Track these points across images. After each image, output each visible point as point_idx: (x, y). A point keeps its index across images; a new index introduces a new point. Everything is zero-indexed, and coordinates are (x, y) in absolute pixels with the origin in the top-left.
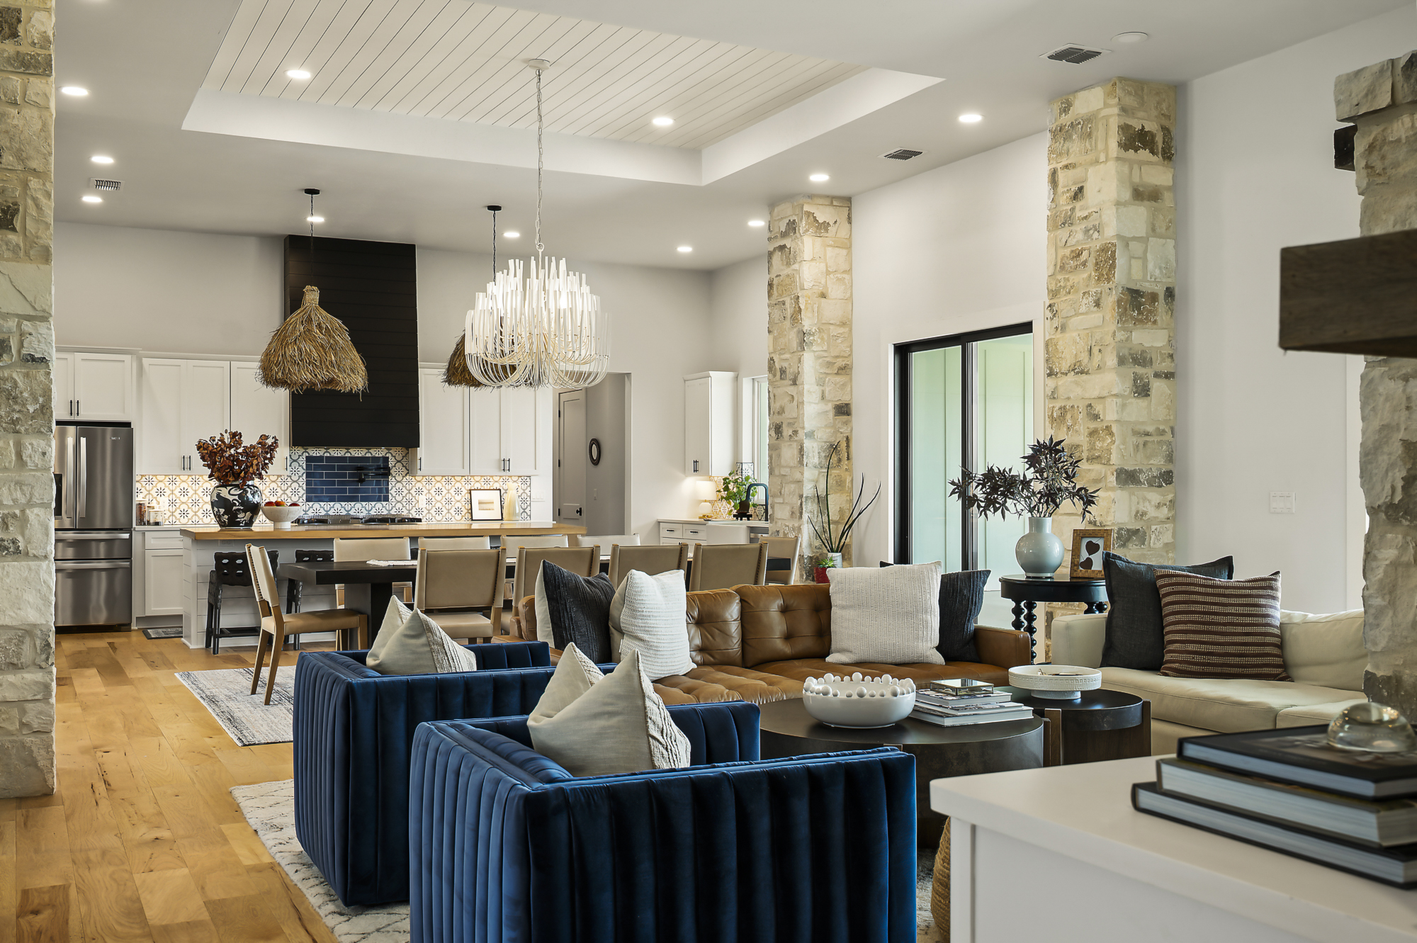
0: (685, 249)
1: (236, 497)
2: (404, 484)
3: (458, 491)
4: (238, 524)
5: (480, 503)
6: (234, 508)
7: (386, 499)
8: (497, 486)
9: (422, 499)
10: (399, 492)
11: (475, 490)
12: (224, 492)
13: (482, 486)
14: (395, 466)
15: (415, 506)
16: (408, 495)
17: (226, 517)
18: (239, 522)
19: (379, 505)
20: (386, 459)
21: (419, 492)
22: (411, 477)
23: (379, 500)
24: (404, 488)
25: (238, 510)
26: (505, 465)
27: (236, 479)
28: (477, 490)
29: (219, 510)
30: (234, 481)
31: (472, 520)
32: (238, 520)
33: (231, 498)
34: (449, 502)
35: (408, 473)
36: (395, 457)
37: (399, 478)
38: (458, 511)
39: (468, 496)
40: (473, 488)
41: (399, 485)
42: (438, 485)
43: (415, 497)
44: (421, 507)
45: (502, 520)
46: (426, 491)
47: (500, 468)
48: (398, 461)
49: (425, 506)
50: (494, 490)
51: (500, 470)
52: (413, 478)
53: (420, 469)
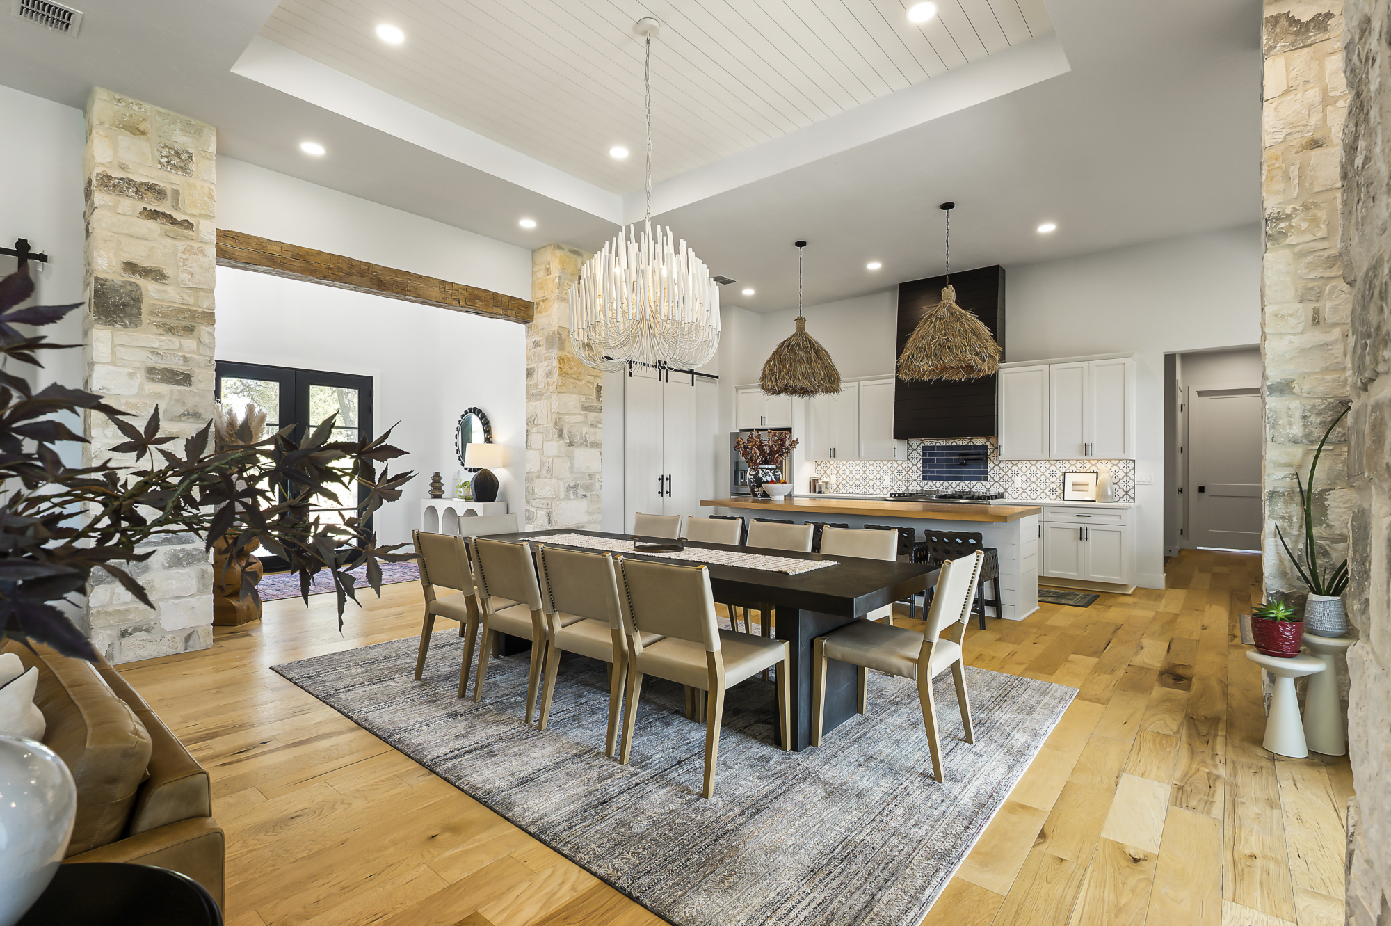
2: (1001, 467)
3: (1053, 474)
5: (1074, 485)
7: (986, 479)
8: (1094, 469)
9: (1018, 479)
10: (997, 473)
13: (1077, 469)
14: (992, 452)
15: (1011, 486)
16: (1004, 476)
19: (979, 484)
20: (985, 447)
21: (1015, 474)
23: (979, 480)
24: (1000, 471)
26: (1087, 449)
28: (1070, 472)
31: (1064, 500)
34: (1044, 483)
36: (992, 444)
37: (992, 463)
38: (1053, 491)
39: (1062, 478)
40: (1067, 471)
41: (997, 468)
42: (1033, 468)
43: (1011, 478)
44: (1016, 487)
46: (1021, 473)
47: (1082, 452)
48: (995, 448)
49: (1021, 486)
50: (1091, 472)
51: (1080, 454)
53: (1001, 455)
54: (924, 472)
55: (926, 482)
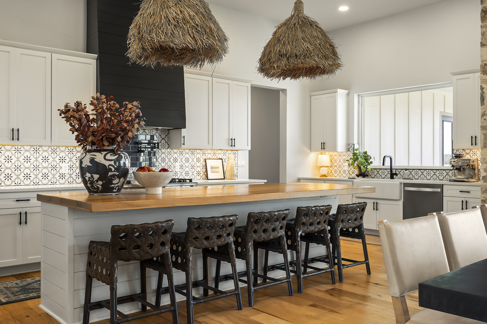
0: (344, 8)
1: (112, 163)
2: (167, 154)
3: (198, 160)
4: (111, 190)
5: (212, 168)
6: (110, 174)
8: (220, 156)
9: (178, 164)
10: (163, 160)
11: (208, 159)
12: (99, 157)
13: (212, 157)
14: (161, 142)
16: (169, 162)
17: (100, 183)
18: (113, 188)
21: (176, 160)
22: (170, 150)
24: (166, 158)
25: (114, 176)
26: (232, 142)
27: (112, 144)
29: (92, 176)
30: (108, 146)
31: (208, 179)
32: (113, 186)
33: (107, 163)
34: (193, 167)
35: (169, 147)
36: (161, 135)
37: (163, 151)
38: (198, 173)
39: (204, 163)
40: (207, 158)
41: (163, 156)
42: (187, 156)
43: (173, 164)
44: (176, 171)
45: (224, 179)
46: (179, 160)
47: (229, 144)
48: (163, 139)
50: (218, 159)
51: (229, 146)
52: (172, 151)
53: (184, 144)
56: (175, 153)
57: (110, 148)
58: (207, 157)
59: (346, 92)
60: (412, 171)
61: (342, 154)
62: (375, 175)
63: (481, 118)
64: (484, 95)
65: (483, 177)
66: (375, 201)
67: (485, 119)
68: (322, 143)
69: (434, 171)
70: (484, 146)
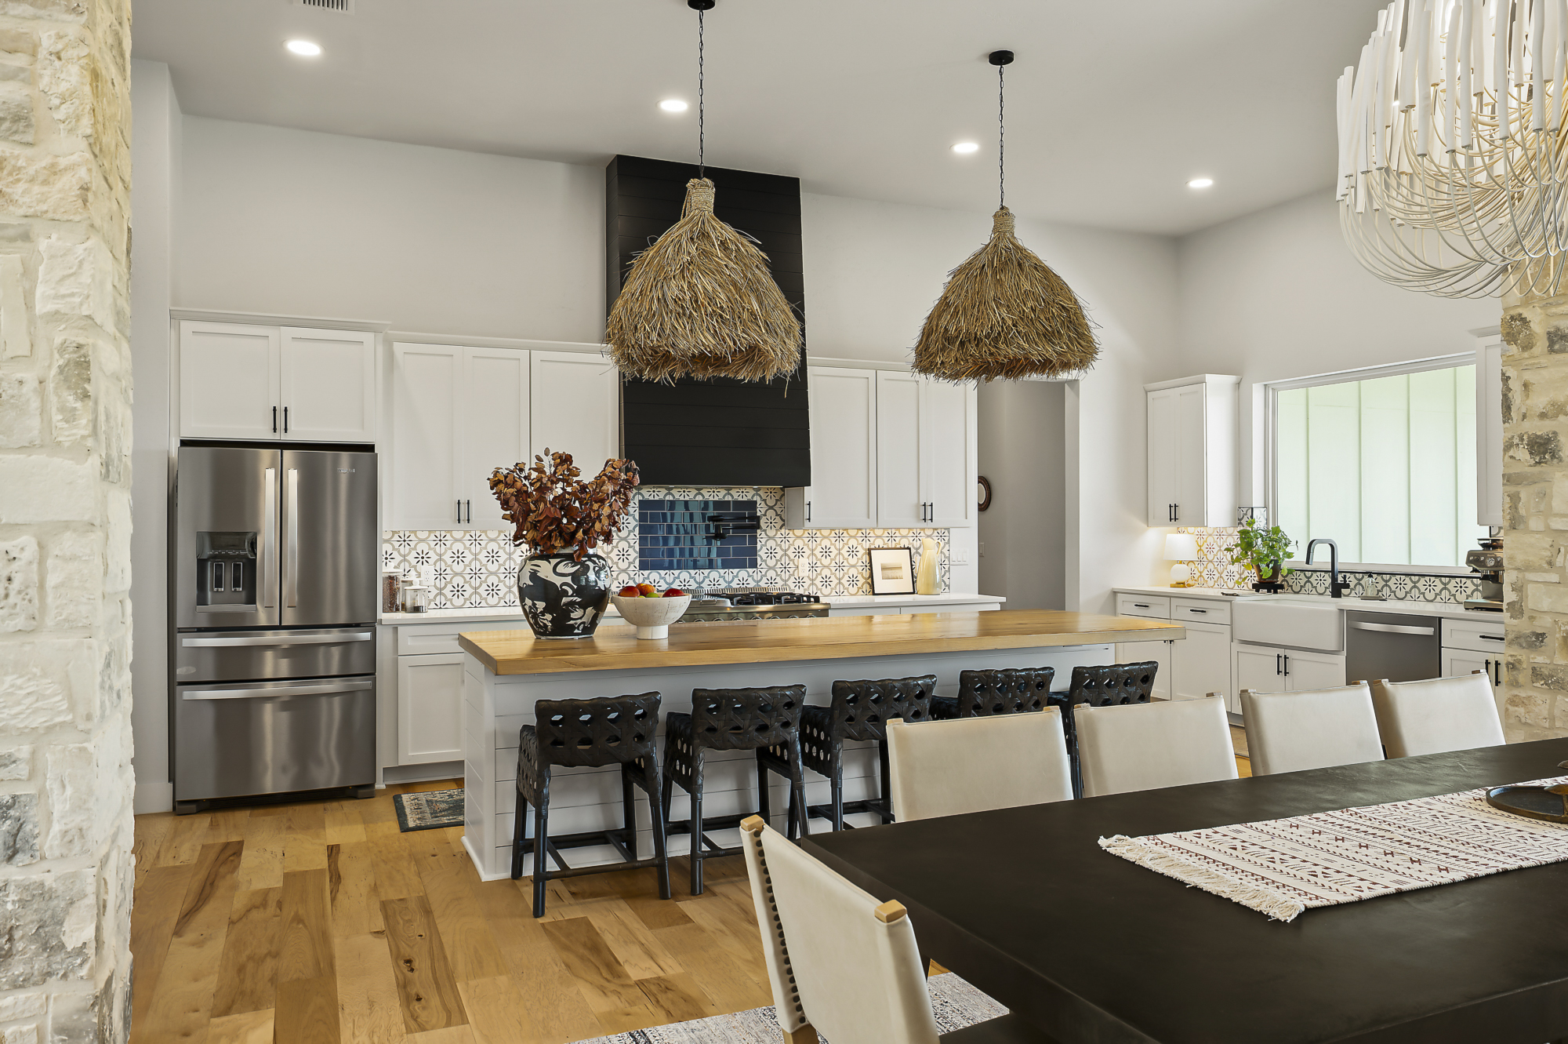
0: (1201, 183)
1: (569, 580)
2: (779, 541)
3: (852, 552)
4: (570, 630)
5: (884, 568)
6: (565, 600)
7: (754, 565)
8: (905, 542)
9: (804, 562)
10: (771, 553)
11: (875, 549)
12: (545, 570)
13: (884, 544)
14: (765, 515)
15: (793, 575)
16: (783, 558)
17: (549, 617)
18: (573, 627)
19: (743, 573)
20: (752, 505)
21: (799, 553)
22: (787, 532)
23: (742, 566)
24: (778, 548)
25: (572, 604)
26: (926, 512)
27: (568, 543)
28: (879, 549)
29: (534, 604)
30: (563, 547)
31: (874, 594)
32: (572, 622)
33: (558, 581)
34: (840, 567)
35: (784, 525)
36: (765, 501)
37: (771, 533)
38: (853, 581)
39: (866, 558)
40: (873, 547)
41: (771, 543)
42: (826, 542)
43: (793, 560)
44: (801, 575)
45: (913, 593)
46: (808, 552)
47: (918, 516)
48: (771, 508)
49: (807, 573)
50: (901, 548)
51: (918, 520)
52: (791, 532)
53: (809, 519)
54: (642, 553)
55: (646, 573)
56: (796, 539)
57: (568, 551)
58: (873, 544)
59: (1231, 379)
60: (1390, 578)
61: (1224, 531)
62: (1301, 587)
63: (1504, 454)
64: (1510, 395)
65: (1508, 604)
66: (1282, 652)
67: (1511, 457)
68: (1170, 506)
69: (1443, 579)
70: (1510, 526)
